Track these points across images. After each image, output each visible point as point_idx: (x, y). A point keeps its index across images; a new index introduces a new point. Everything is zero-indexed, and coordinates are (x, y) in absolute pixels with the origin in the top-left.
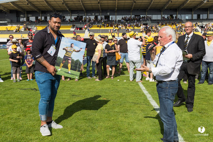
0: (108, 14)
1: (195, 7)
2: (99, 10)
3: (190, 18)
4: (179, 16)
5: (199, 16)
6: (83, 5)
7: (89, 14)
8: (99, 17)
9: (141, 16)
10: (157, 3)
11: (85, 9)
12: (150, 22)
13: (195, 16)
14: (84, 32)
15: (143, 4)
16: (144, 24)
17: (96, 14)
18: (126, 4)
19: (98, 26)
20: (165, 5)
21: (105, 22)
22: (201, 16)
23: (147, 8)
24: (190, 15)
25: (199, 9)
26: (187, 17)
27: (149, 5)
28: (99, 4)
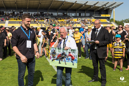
0: (22, 11)
1: (78, 9)
2: (16, 8)
3: (75, 15)
4: (68, 14)
5: (80, 14)
6: (4, 4)
7: (8, 11)
8: (16, 13)
9: (44, 13)
10: (54, 5)
11: (6, 7)
12: (50, 17)
13: (78, 14)
14: (5, 23)
15: (45, 5)
16: (46, 18)
17: (14, 11)
18: (34, 5)
19: (15, 19)
20: (60, 7)
21: (20, 17)
22: (81, 14)
23: (48, 8)
24: (75, 14)
25: (80, 10)
26: (73, 15)
27: (50, 6)
28: (16, 4)
